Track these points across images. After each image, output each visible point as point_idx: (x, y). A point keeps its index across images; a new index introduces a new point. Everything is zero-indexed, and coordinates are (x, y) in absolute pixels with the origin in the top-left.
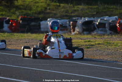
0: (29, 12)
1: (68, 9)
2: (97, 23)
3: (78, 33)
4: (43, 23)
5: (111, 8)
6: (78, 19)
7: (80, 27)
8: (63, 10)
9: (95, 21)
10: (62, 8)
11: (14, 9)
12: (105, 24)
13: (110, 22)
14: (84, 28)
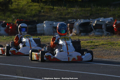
0: (24, 15)
1: (62, 11)
2: (94, 25)
3: (75, 34)
4: (39, 25)
5: (104, 10)
6: (73, 21)
7: (77, 28)
8: (57, 12)
9: (91, 23)
10: (56, 11)
11: (9, 13)
12: (101, 25)
13: (107, 23)
14: (81, 29)
